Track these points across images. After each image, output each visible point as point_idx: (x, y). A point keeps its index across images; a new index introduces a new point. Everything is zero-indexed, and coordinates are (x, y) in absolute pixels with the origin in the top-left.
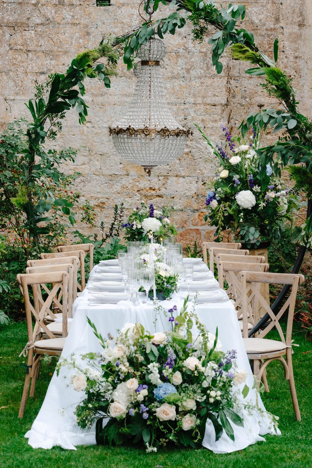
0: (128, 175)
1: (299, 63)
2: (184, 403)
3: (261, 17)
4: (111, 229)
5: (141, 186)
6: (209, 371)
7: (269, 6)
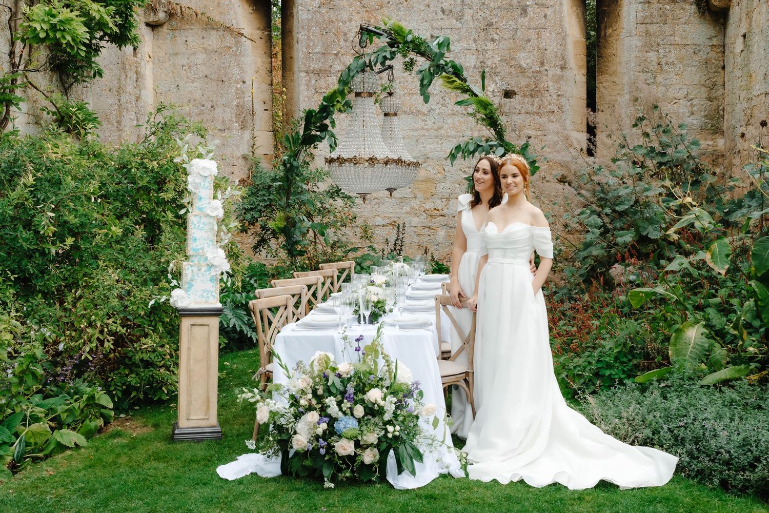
0: (415, 197)
1: (562, 100)
2: (365, 438)
3: (528, 61)
4: (395, 244)
5: (427, 207)
6: (389, 406)
7: (535, 52)
